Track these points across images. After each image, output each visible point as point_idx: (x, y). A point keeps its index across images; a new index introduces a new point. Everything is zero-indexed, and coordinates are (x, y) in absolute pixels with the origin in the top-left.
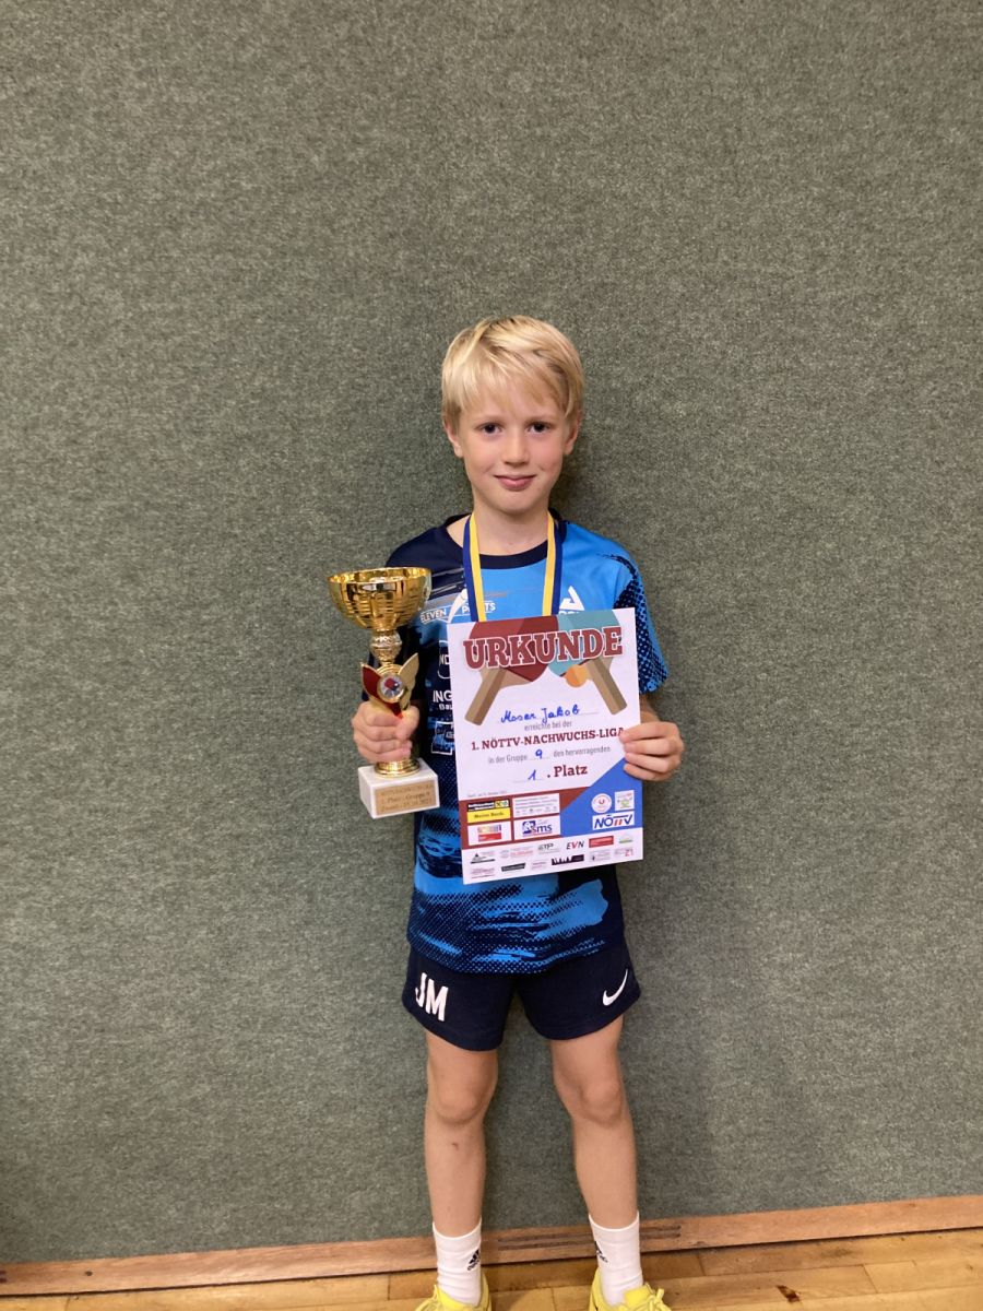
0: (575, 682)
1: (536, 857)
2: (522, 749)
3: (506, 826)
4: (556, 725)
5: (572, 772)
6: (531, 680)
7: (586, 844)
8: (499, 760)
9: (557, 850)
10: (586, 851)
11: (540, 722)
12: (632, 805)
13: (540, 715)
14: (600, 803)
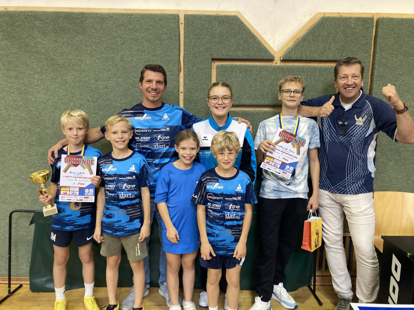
0: (84, 168)
1: (73, 198)
2: (73, 178)
3: (68, 192)
4: (80, 175)
5: (82, 184)
6: (76, 166)
7: (83, 198)
8: (68, 180)
9: (78, 198)
10: (83, 199)
11: (77, 174)
12: (93, 192)
13: (77, 173)
14: (87, 191)
